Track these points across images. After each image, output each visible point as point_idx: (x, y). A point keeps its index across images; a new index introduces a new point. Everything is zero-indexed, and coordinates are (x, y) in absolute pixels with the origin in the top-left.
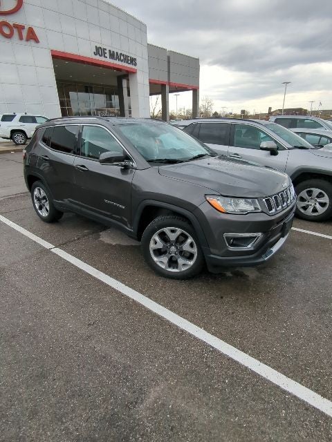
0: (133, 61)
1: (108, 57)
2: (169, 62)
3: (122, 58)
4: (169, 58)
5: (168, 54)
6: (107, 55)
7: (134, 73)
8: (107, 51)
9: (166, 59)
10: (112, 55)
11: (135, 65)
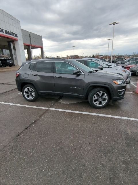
0: (16, 35)
1: (5, 33)
2: (30, 37)
3: (11, 34)
4: (30, 35)
5: (29, 33)
6: (4, 32)
7: (16, 40)
8: (4, 30)
9: (29, 35)
10: (6, 32)
11: (17, 37)
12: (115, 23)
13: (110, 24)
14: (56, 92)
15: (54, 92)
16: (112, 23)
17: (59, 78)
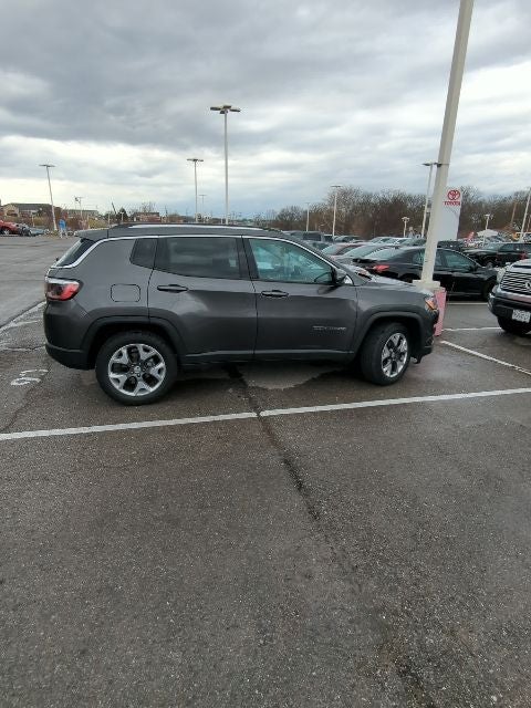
12: (229, 107)
13: (212, 109)
14: (257, 352)
15: (251, 352)
16: (220, 106)
17: (277, 297)
